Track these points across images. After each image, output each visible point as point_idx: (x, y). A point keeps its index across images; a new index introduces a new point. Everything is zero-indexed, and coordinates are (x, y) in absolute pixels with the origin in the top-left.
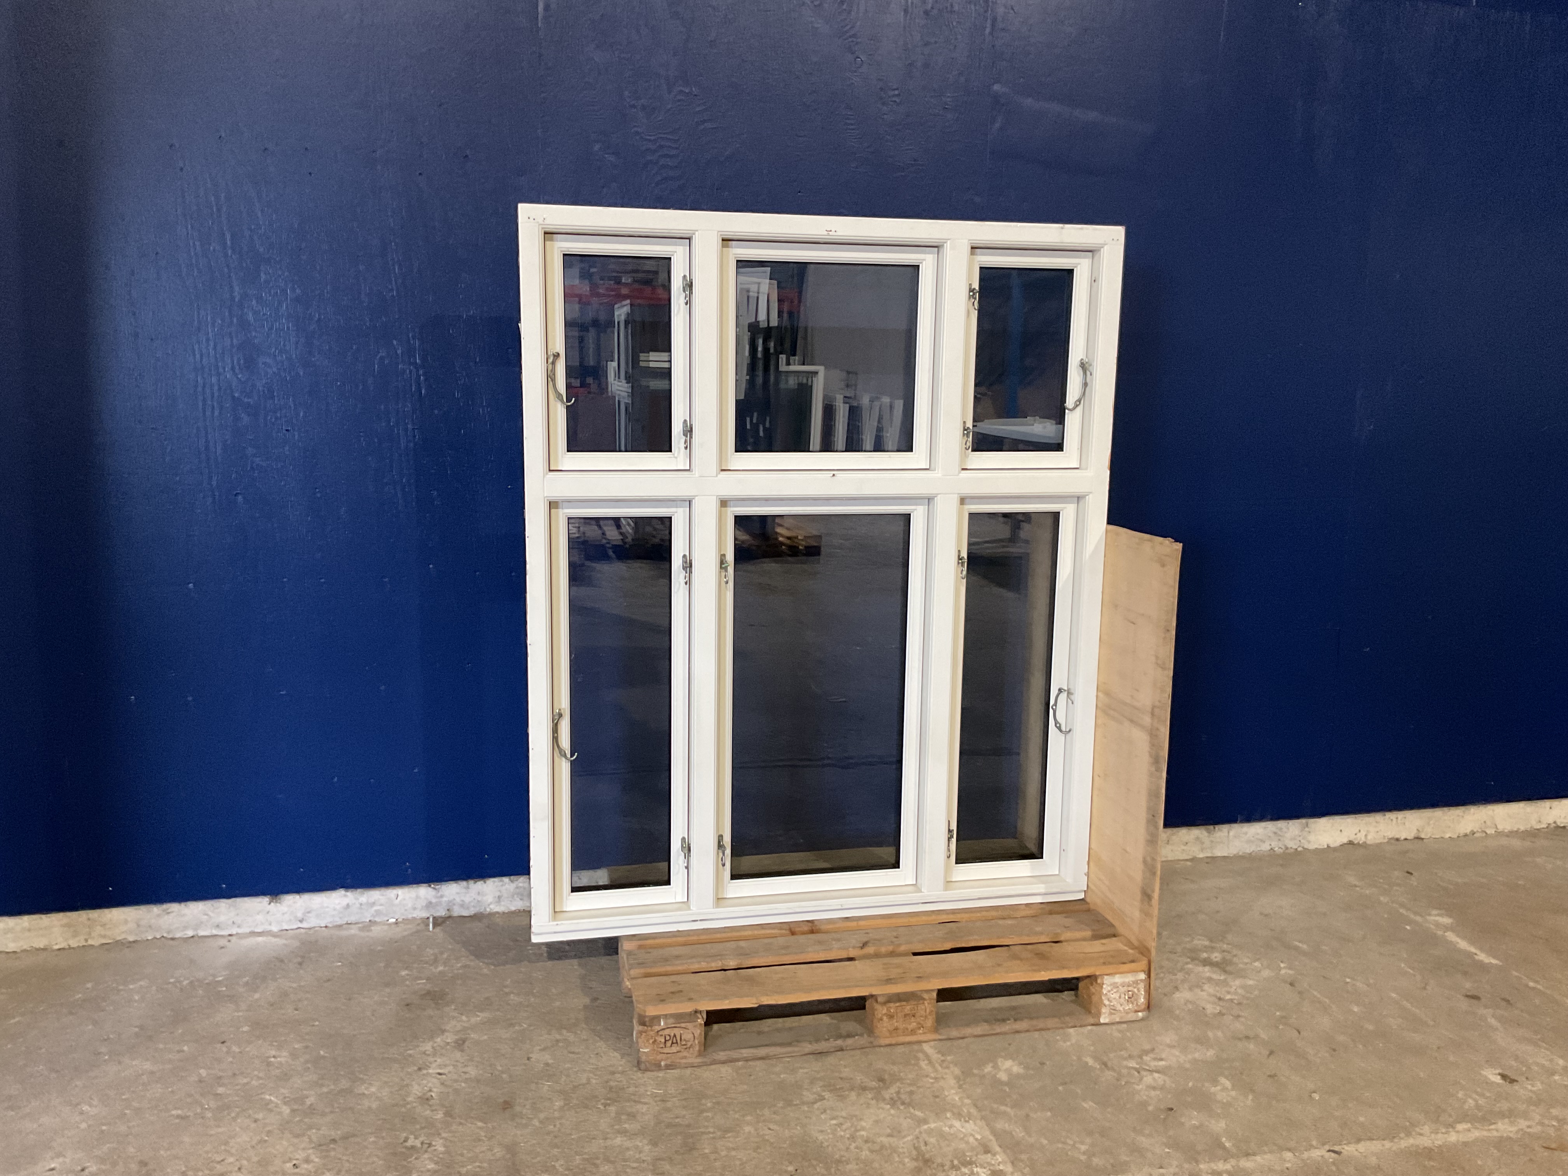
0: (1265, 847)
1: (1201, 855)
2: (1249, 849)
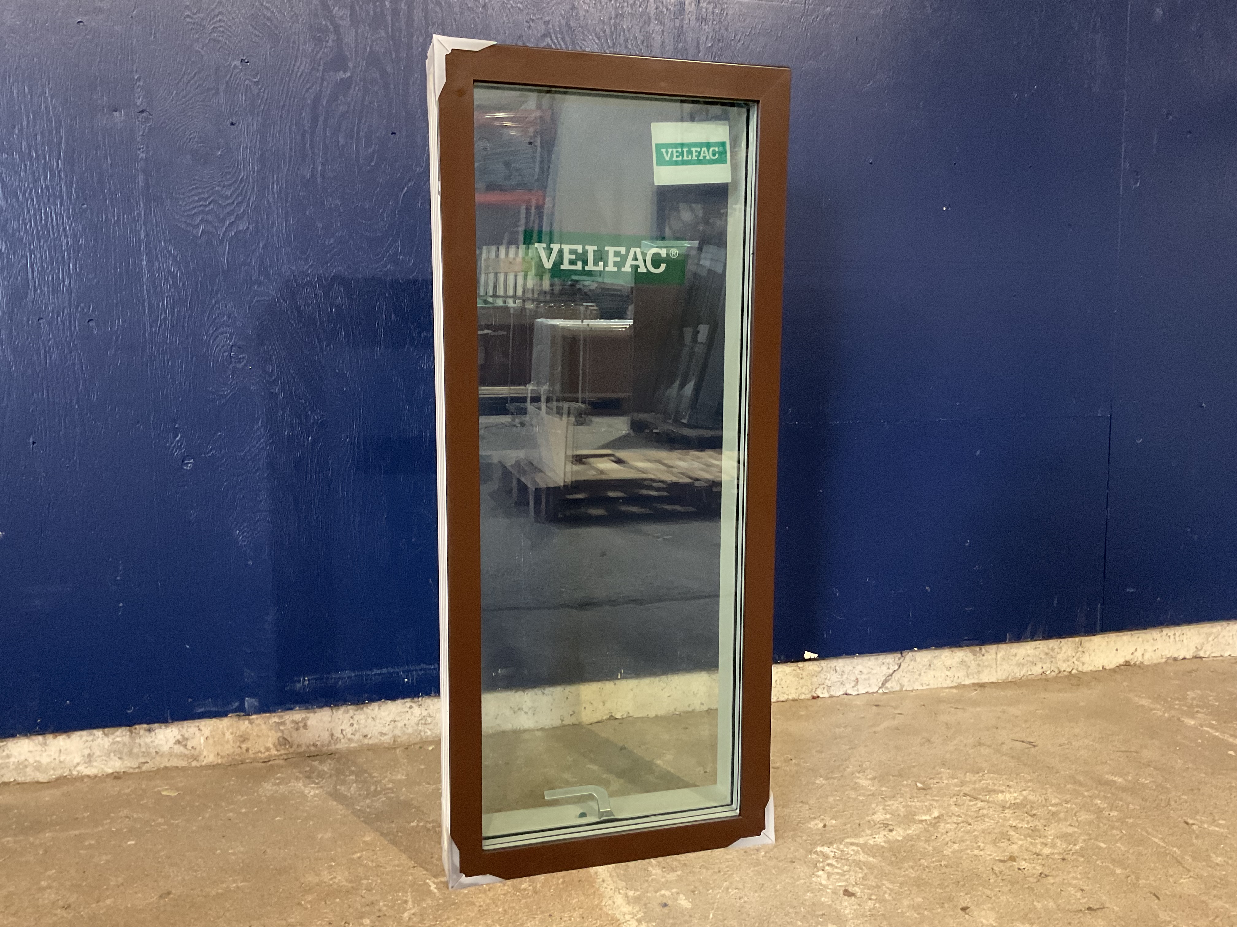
0: (1037, 670)
1: (967, 682)
2: (1020, 673)
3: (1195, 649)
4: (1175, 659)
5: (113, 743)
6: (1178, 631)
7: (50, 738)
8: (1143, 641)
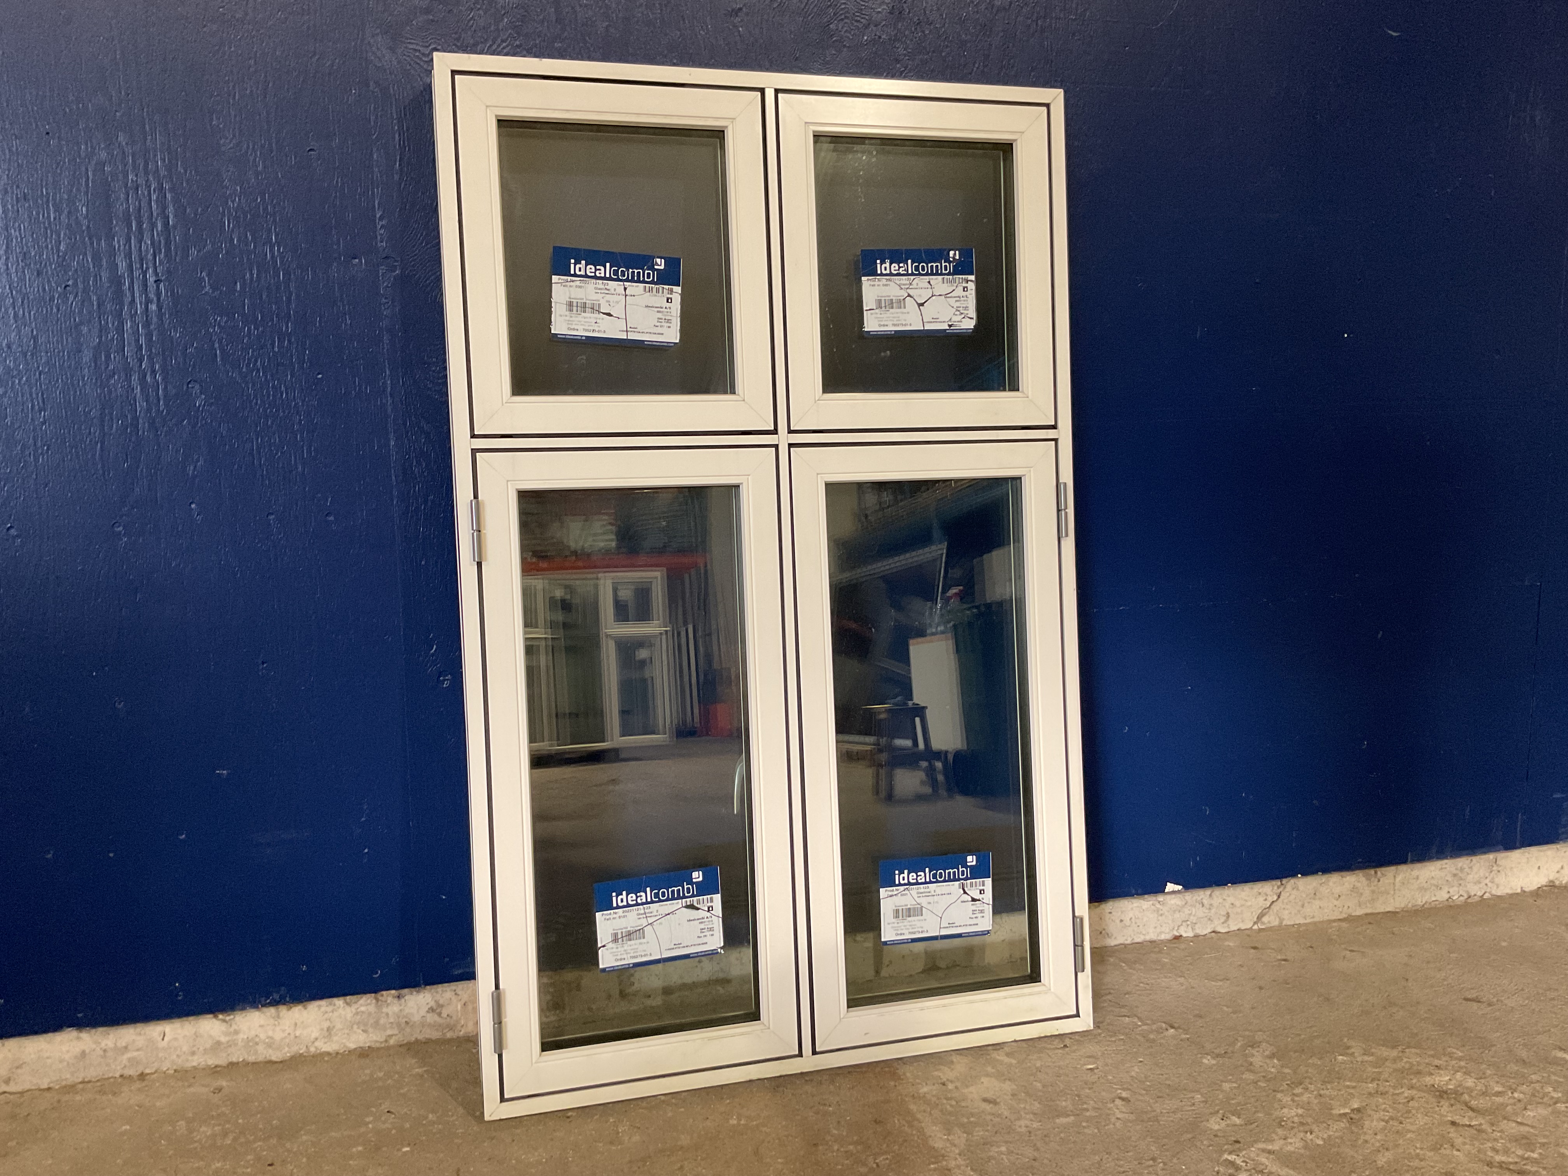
5: (357, 1013)
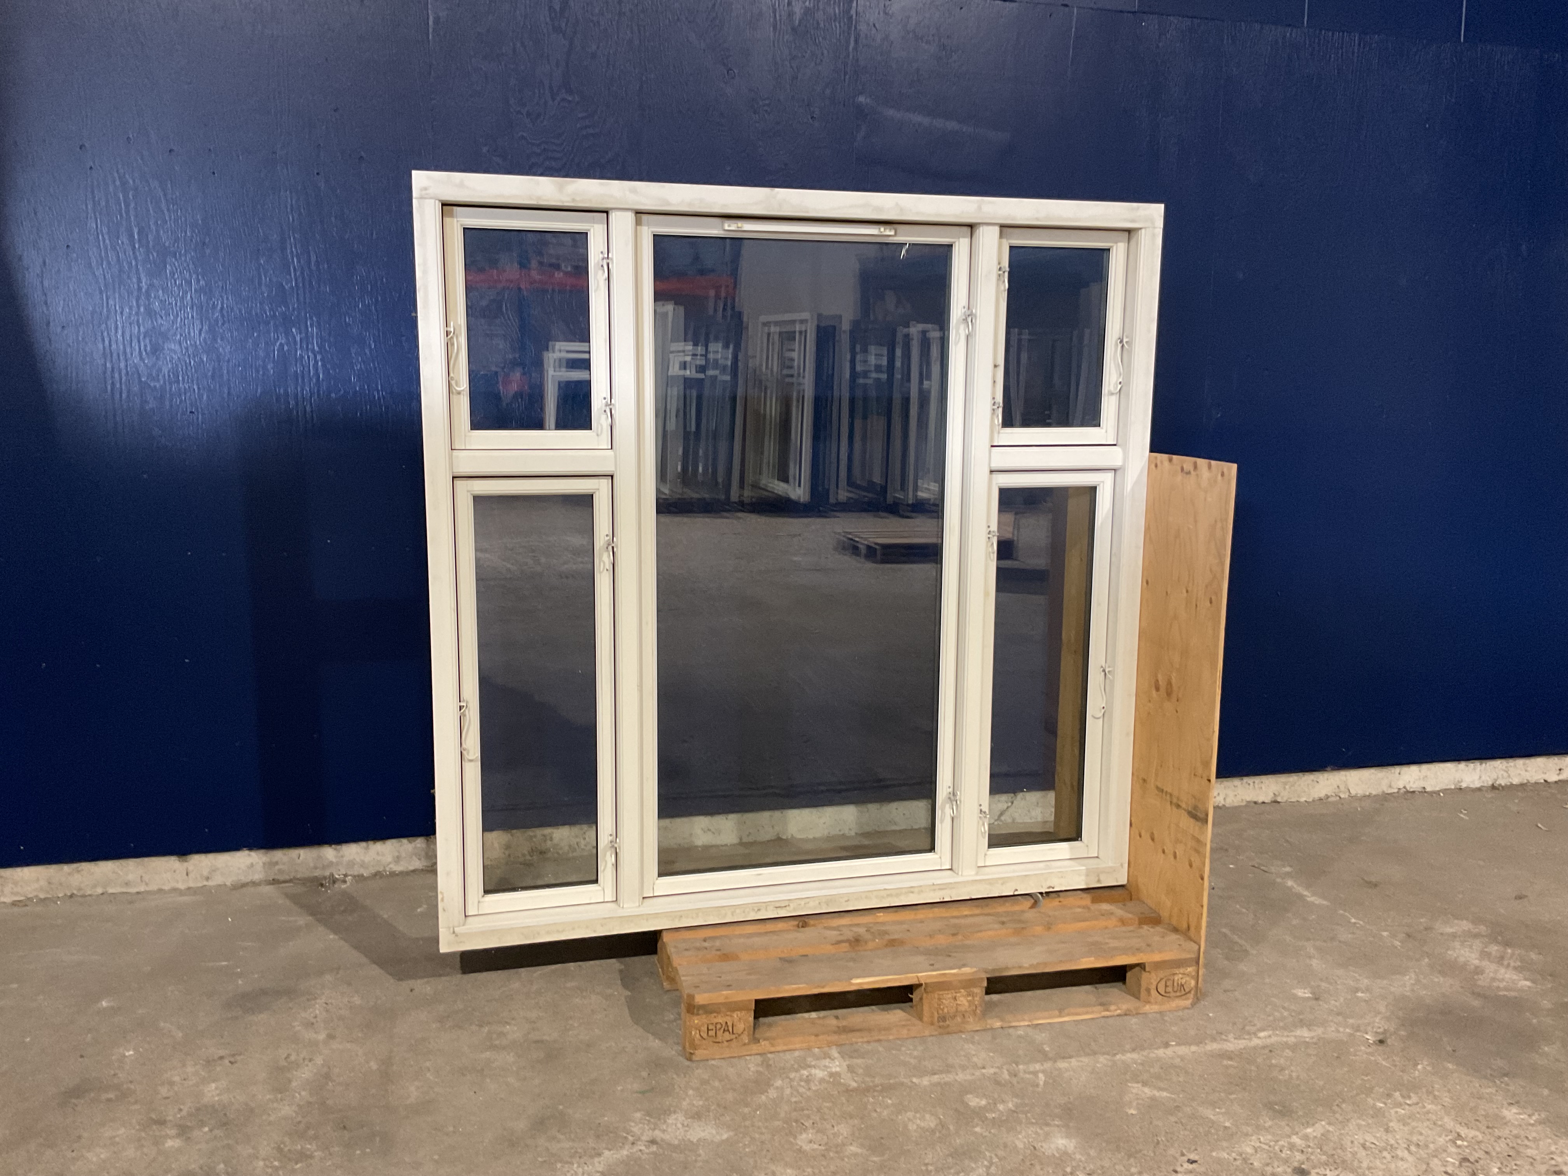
3: (1273, 795)
4: (1255, 803)
6: (1257, 780)
7: (371, 843)
8: (1225, 788)
